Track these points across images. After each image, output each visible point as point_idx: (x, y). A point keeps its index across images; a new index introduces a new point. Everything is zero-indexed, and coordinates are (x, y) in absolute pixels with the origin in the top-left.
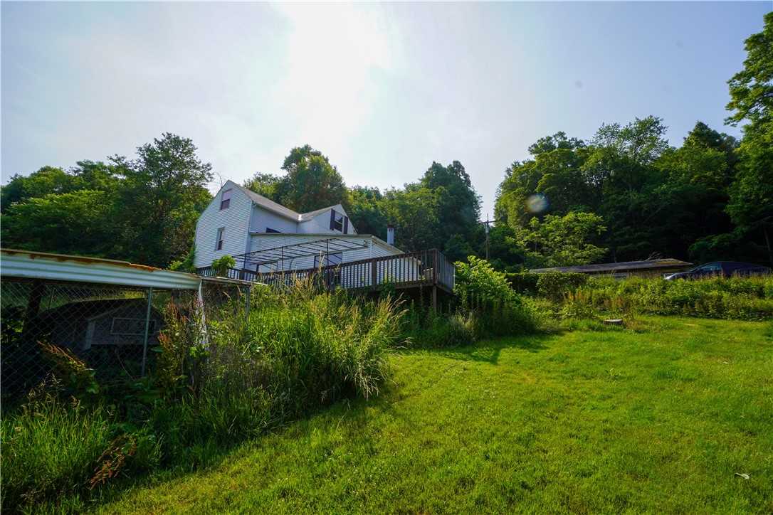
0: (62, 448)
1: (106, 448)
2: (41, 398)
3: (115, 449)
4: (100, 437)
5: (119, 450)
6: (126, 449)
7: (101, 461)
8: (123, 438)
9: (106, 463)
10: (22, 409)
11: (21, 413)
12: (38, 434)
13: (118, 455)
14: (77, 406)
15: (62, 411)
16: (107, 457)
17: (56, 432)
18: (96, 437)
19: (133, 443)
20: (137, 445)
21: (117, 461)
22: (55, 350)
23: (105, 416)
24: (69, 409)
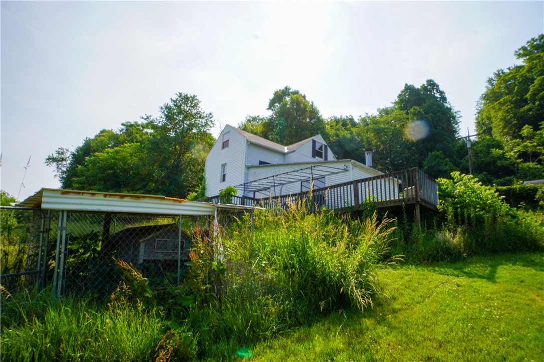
0: (133, 337)
1: (161, 340)
2: (118, 299)
3: (166, 341)
4: (156, 332)
5: (169, 342)
6: (174, 342)
7: (158, 350)
8: (171, 333)
9: (161, 352)
10: (108, 306)
11: (107, 309)
12: (119, 325)
13: (169, 347)
14: (141, 306)
15: (131, 309)
16: (161, 347)
17: (129, 325)
18: (153, 330)
19: (178, 338)
20: (181, 339)
21: (168, 351)
22: (124, 265)
23: (158, 315)
24: (136, 308)
